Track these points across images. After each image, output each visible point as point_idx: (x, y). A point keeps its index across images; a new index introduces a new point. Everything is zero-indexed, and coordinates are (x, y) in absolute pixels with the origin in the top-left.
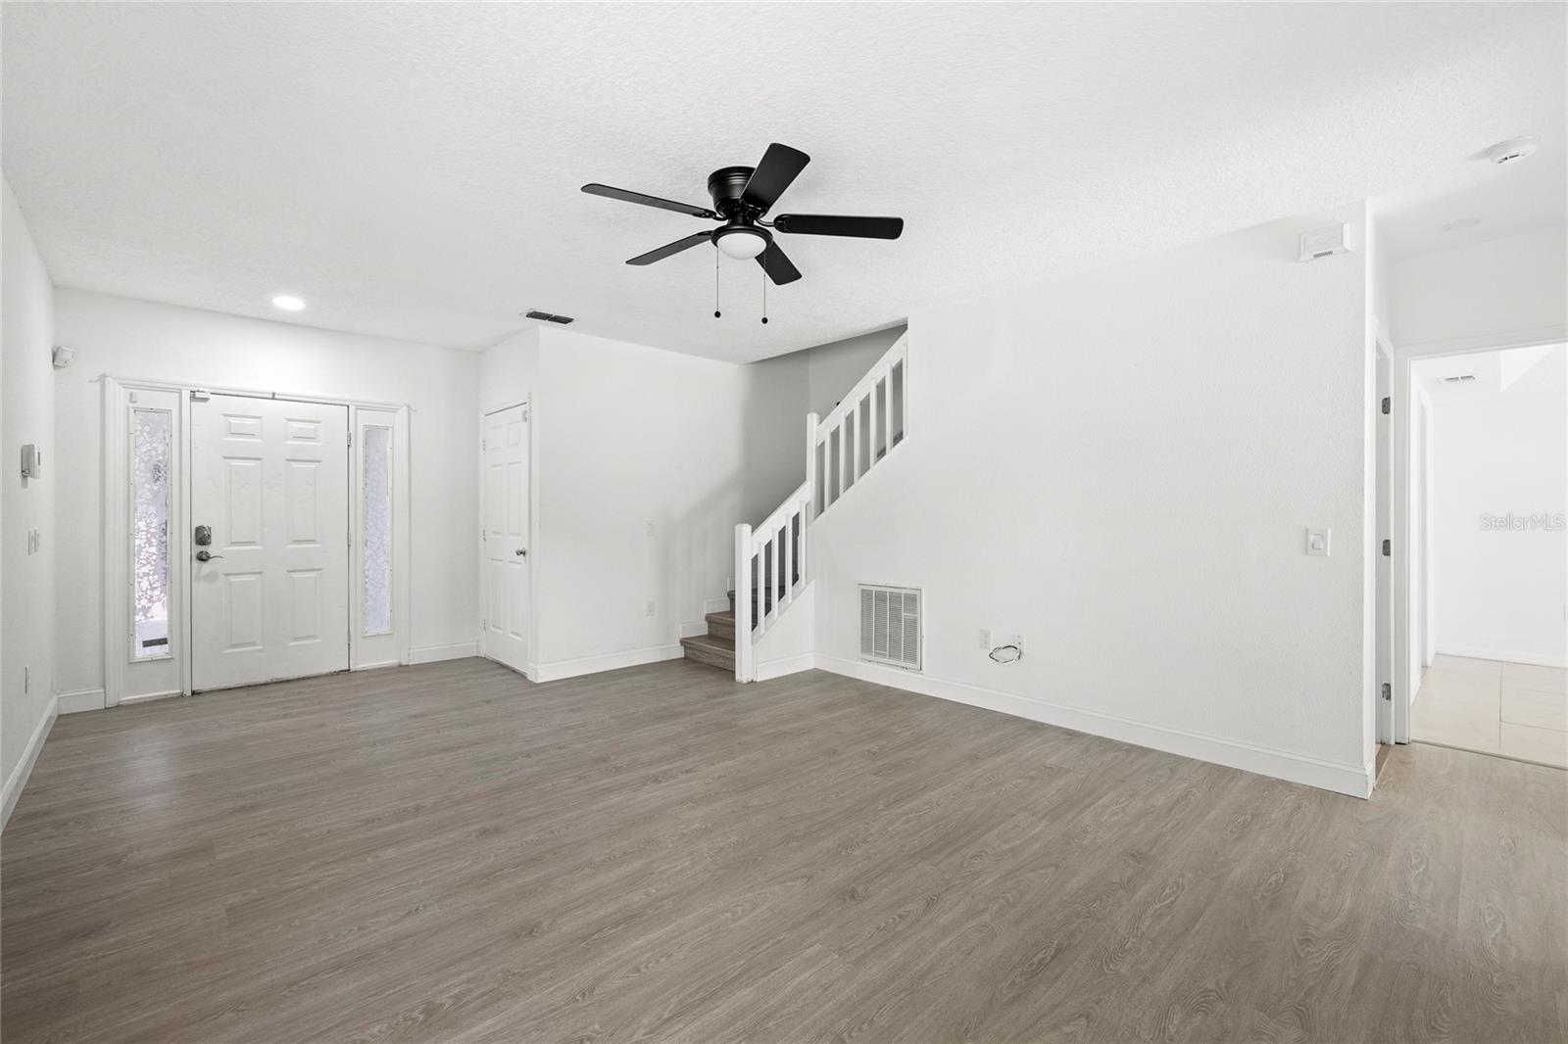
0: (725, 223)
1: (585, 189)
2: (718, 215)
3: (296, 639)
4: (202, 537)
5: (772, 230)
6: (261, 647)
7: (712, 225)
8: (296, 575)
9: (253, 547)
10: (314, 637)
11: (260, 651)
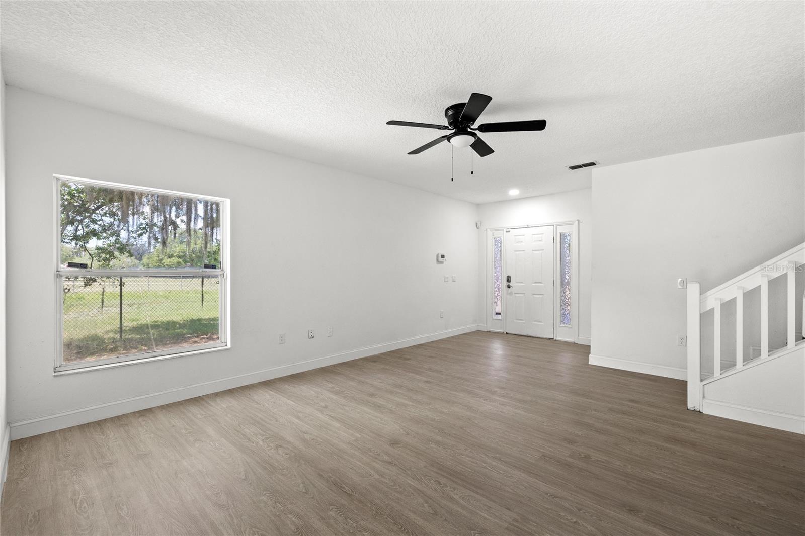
0: (453, 131)
1: (388, 123)
2: (450, 128)
3: (535, 321)
4: (508, 279)
5: (477, 132)
6: (524, 322)
7: (447, 132)
8: (535, 296)
9: (522, 284)
10: (541, 322)
11: (524, 323)
